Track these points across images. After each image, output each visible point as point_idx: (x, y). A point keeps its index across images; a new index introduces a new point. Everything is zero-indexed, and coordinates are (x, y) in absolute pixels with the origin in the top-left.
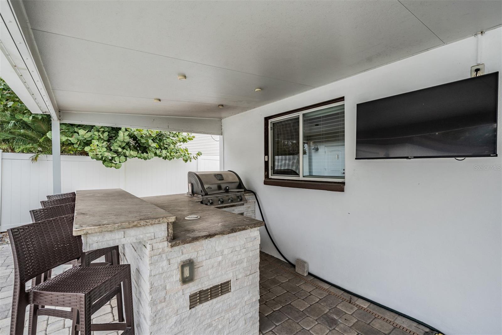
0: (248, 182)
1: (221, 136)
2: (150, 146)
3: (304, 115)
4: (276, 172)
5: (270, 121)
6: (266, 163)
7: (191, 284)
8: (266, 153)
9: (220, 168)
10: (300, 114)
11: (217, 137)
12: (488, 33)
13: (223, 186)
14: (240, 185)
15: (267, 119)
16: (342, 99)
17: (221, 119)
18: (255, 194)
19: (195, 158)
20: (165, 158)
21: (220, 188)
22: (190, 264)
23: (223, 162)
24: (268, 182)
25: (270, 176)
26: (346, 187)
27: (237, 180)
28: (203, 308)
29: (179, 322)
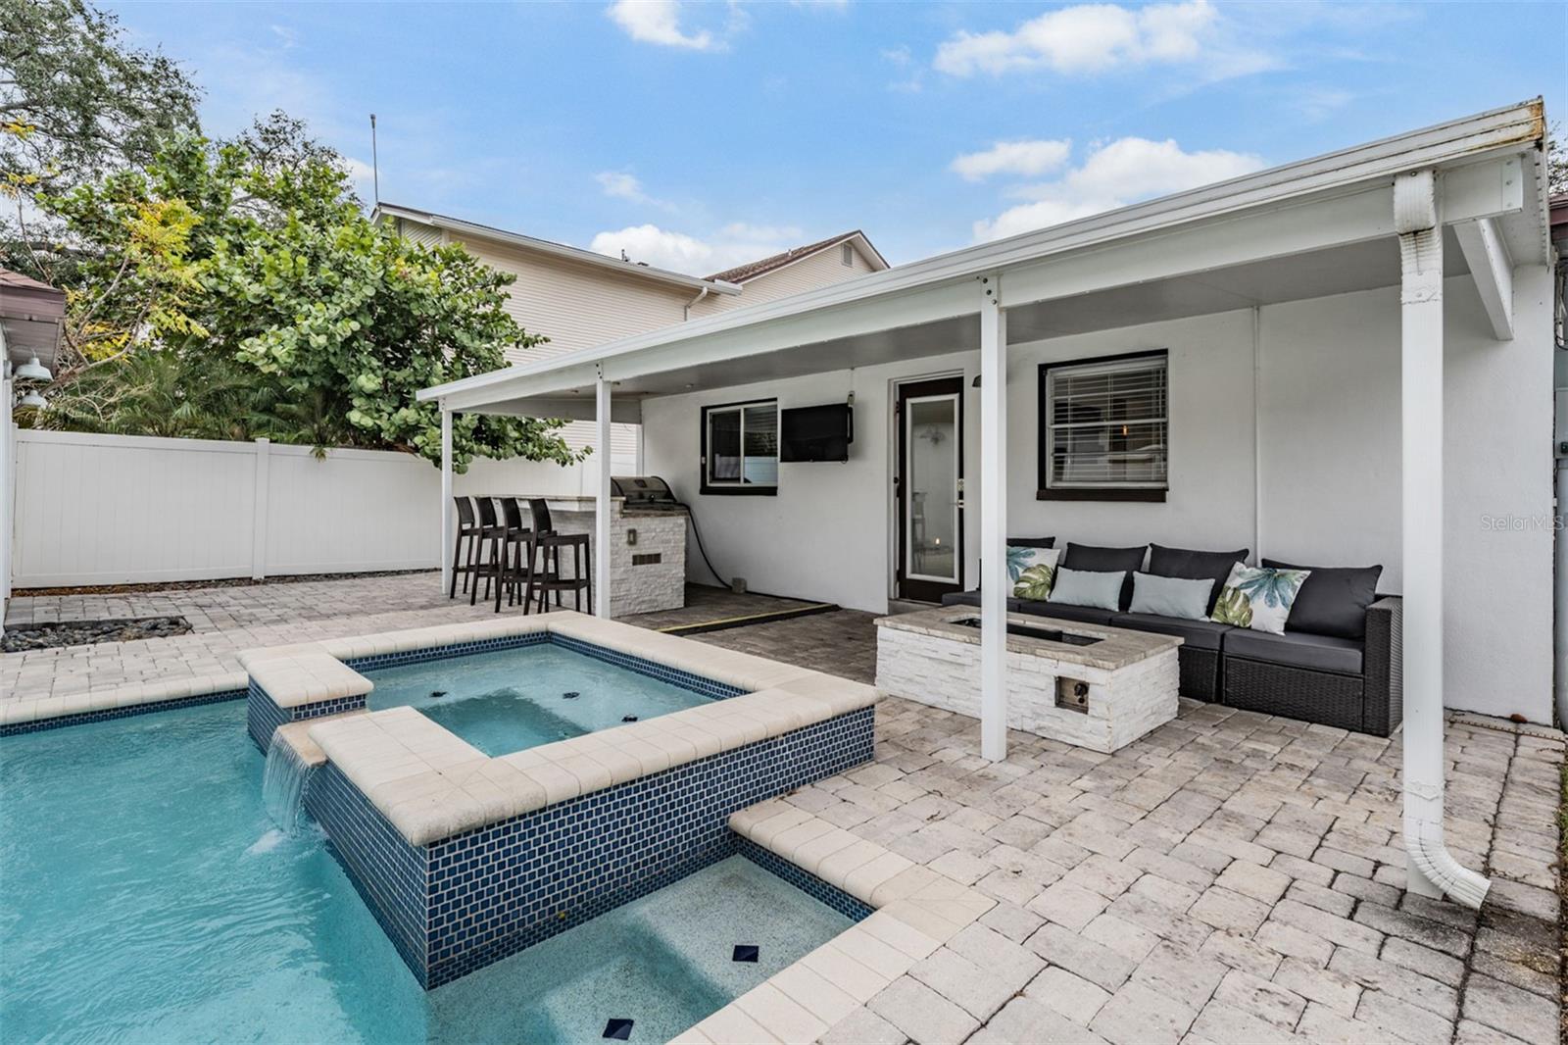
0: (679, 490)
1: (640, 426)
2: (507, 436)
3: (745, 409)
4: (714, 479)
5: (709, 411)
6: (703, 467)
7: (634, 547)
8: (703, 453)
9: (638, 473)
10: (741, 408)
11: (634, 427)
12: (858, 369)
13: (647, 495)
14: (668, 494)
15: (704, 410)
16: (775, 399)
17: (640, 401)
18: (688, 508)
19: (580, 459)
20: (530, 457)
21: (641, 496)
22: (632, 532)
23: (642, 463)
24: (705, 490)
25: (709, 484)
26: (778, 491)
27: (665, 489)
28: (641, 568)
29: (625, 572)
